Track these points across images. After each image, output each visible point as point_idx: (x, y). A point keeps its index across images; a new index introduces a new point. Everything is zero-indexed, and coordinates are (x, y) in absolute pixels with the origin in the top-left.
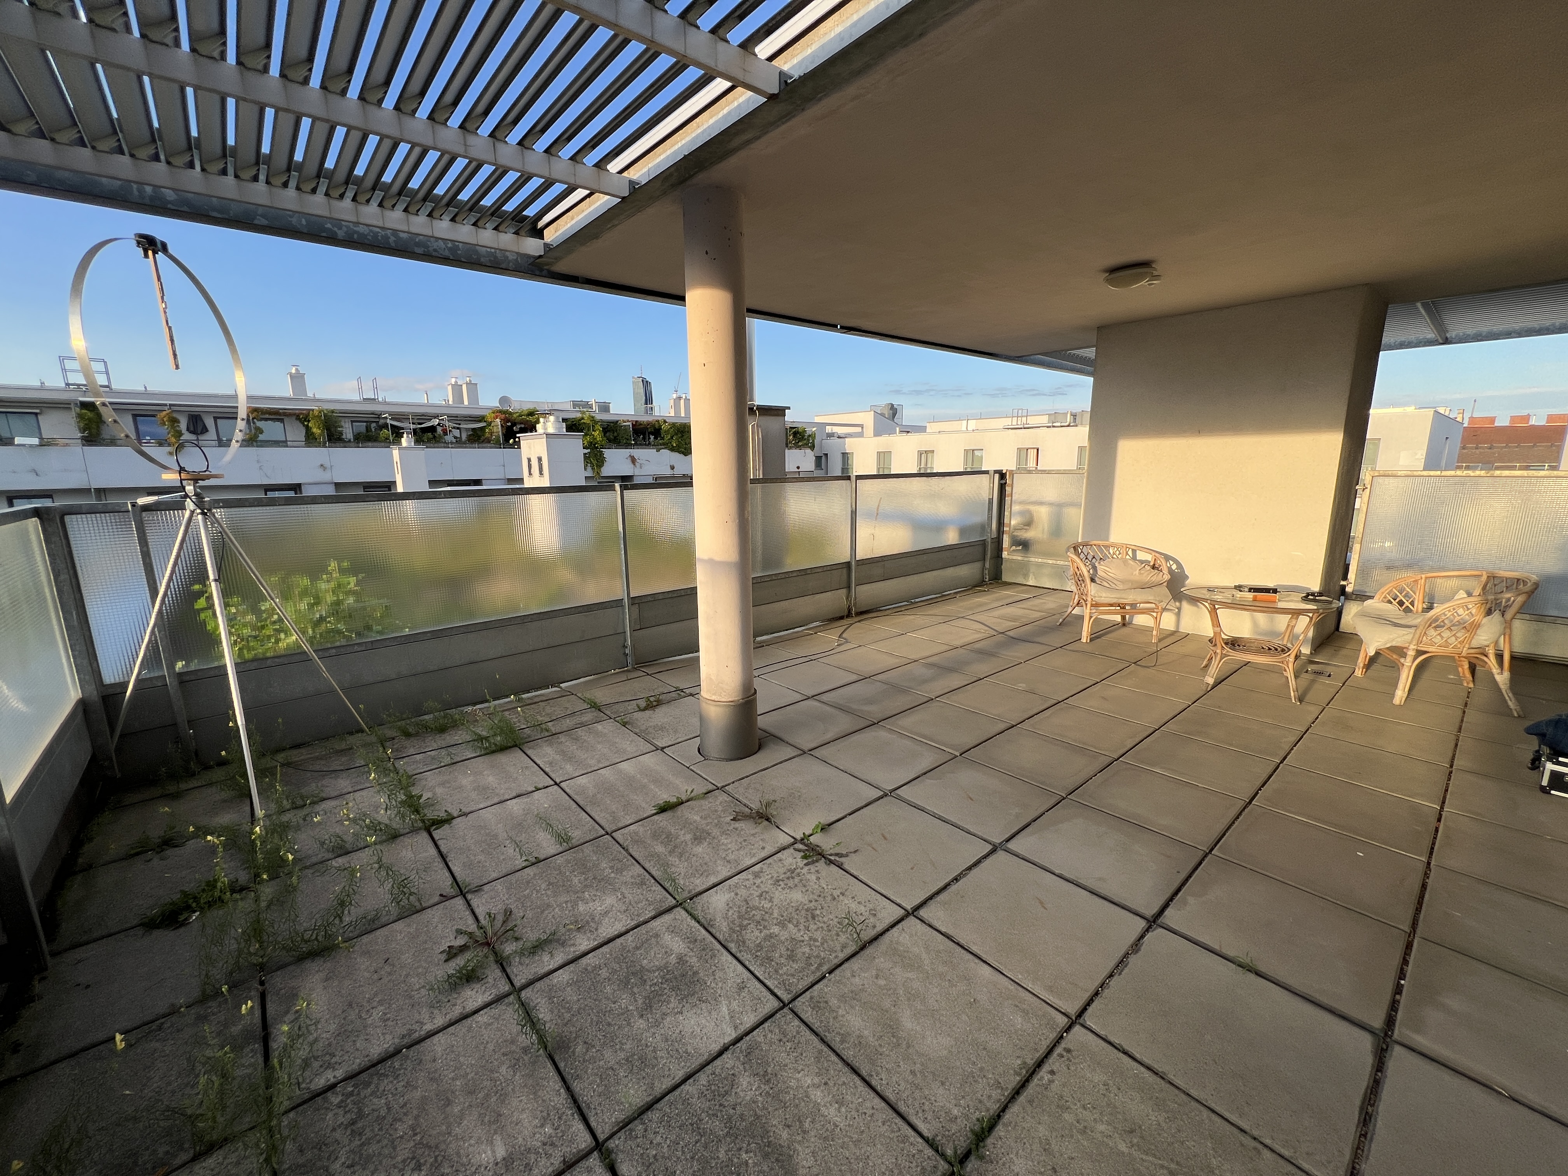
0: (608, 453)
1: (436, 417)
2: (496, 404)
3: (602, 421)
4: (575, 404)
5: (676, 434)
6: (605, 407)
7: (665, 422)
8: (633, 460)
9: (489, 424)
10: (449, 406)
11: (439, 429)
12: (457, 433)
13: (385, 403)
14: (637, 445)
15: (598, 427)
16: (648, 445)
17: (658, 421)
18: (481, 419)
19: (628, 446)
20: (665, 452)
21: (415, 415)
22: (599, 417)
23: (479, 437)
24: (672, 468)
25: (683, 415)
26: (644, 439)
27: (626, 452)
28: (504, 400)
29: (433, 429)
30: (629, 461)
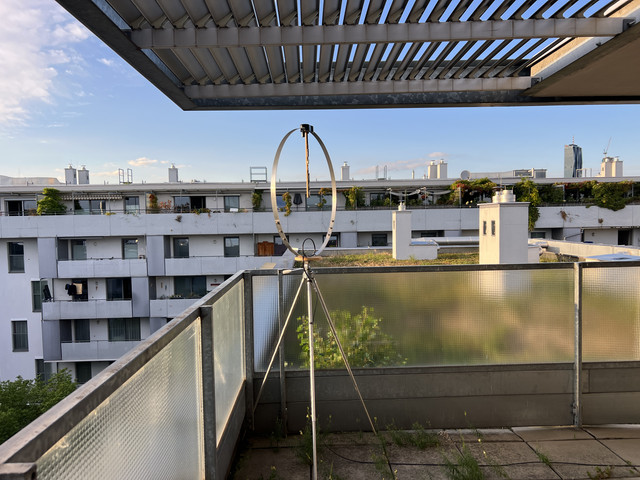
0: (542, 210)
1: (419, 188)
2: (459, 177)
3: (539, 185)
4: (517, 173)
5: (606, 192)
6: (542, 174)
7: (596, 182)
8: (564, 215)
9: (453, 191)
10: (428, 180)
11: (420, 196)
12: (430, 198)
13: (390, 181)
14: (569, 203)
15: (535, 189)
16: (578, 202)
17: (589, 182)
18: (448, 188)
19: (559, 204)
20: (595, 209)
21: (407, 187)
22: (537, 181)
23: (445, 201)
24: (601, 221)
25: (614, 175)
26: (575, 197)
27: (558, 209)
28: (465, 173)
29: (416, 196)
30: (560, 216)
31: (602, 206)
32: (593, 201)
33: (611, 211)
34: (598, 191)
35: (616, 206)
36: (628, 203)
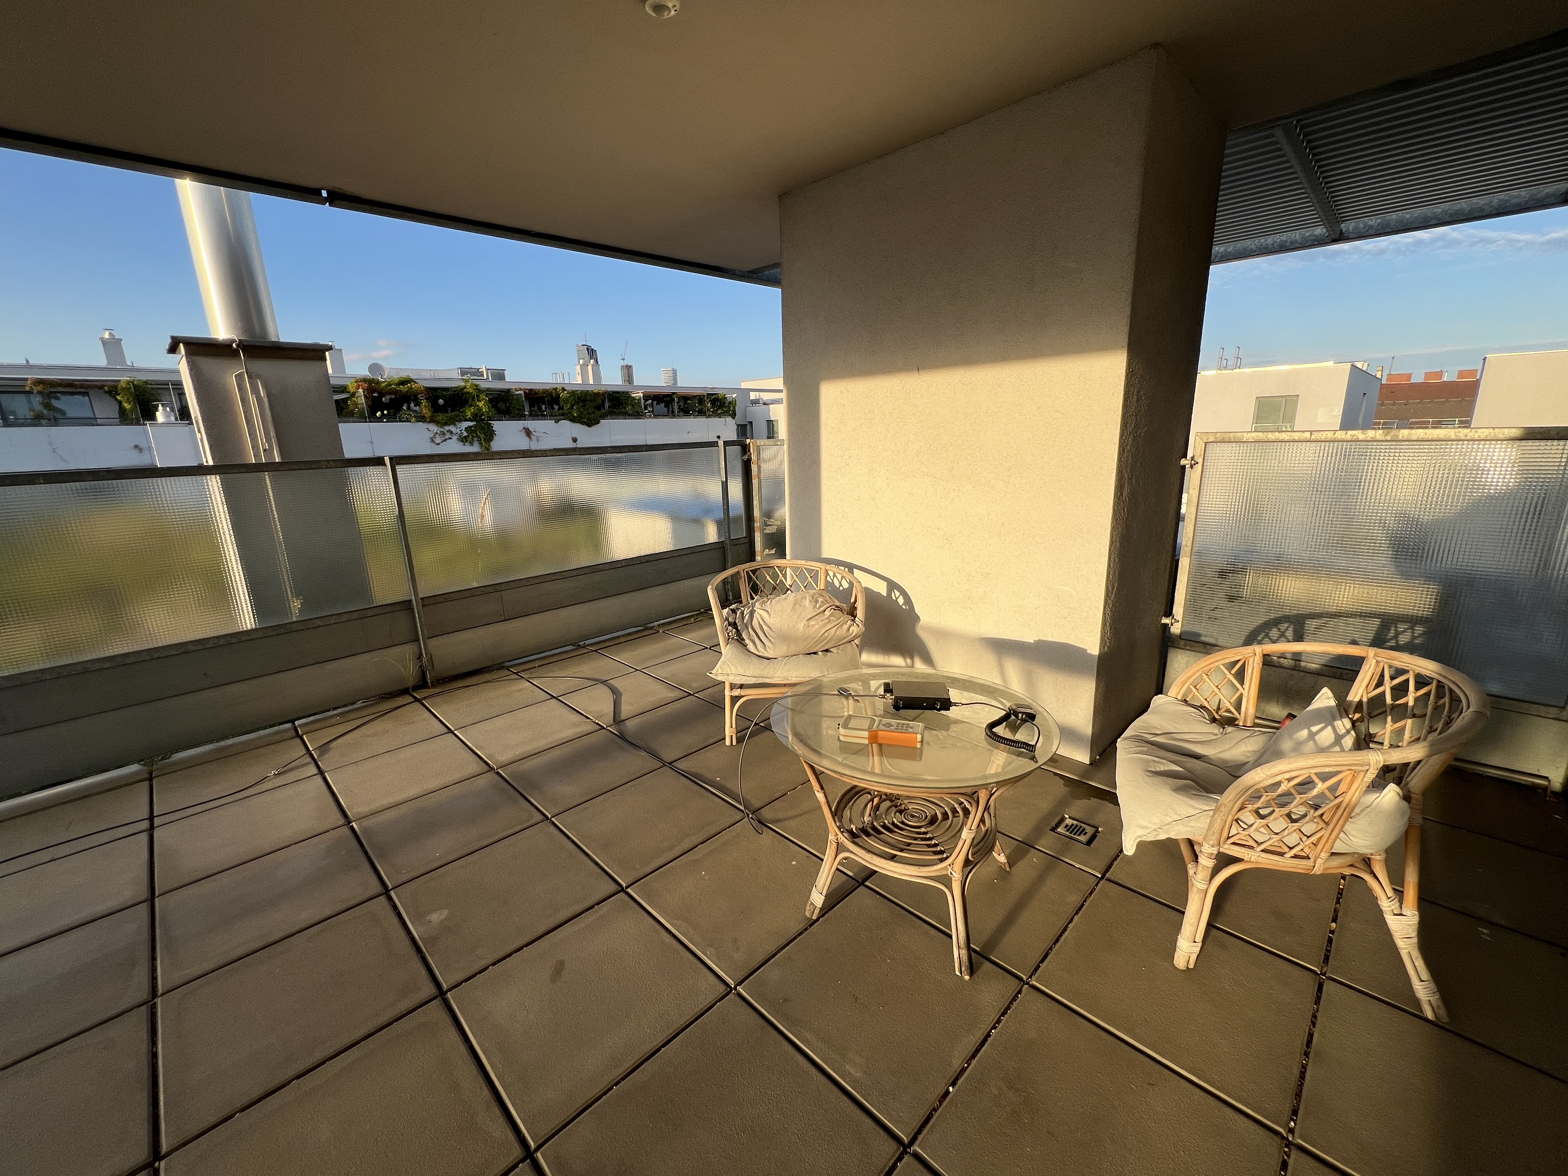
0: (497, 425)
2: (364, 373)
3: (488, 389)
4: (464, 372)
5: (578, 403)
6: (498, 375)
7: (564, 389)
8: (528, 433)
9: (353, 395)
14: (534, 416)
15: (484, 397)
16: (543, 417)
17: (556, 389)
18: (343, 389)
19: (520, 417)
20: (565, 424)
22: (488, 385)
23: (342, 410)
24: (574, 440)
25: (592, 382)
26: (540, 409)
27: (520, 424)
28: (374, 367)
30: (523, 434)
31: (573, 420)
32: (563, 414)
33: (585, 427)
34: (566, 401)
35: (591, 422)
36: (604, 417)
